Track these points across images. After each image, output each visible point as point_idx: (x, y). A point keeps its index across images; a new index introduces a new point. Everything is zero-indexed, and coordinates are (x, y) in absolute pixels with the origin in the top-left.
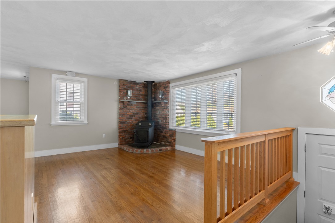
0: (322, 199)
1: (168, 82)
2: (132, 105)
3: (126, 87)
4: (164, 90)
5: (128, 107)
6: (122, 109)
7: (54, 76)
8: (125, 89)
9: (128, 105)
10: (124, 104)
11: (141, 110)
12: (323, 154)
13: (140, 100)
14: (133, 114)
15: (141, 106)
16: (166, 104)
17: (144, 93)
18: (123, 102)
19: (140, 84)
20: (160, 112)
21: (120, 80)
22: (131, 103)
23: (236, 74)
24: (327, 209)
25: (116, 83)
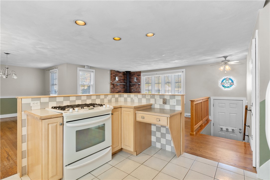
0: (220, 125)
1: (140, 72)
2: (118, 86)
3: (114, 75)
4: (137, 77)
5: (116, 87)
6: (113, 88)
7: (79, 68)
8: (114, 76)
9: (116, 86)
10: (114, 86)
11: (122, 89)
12: (220, 107)
13: (121, 82)
14: (118, 91)
15: (122, 86)
16: (139, 86)
17: (123, 78)
18: (113, 84)
19: (122, 73)
20: (134, 90)
21: (111, 71)
22: (117, 85)
23: (183, 72)
24: (222, 128)
25: (109, 72)
